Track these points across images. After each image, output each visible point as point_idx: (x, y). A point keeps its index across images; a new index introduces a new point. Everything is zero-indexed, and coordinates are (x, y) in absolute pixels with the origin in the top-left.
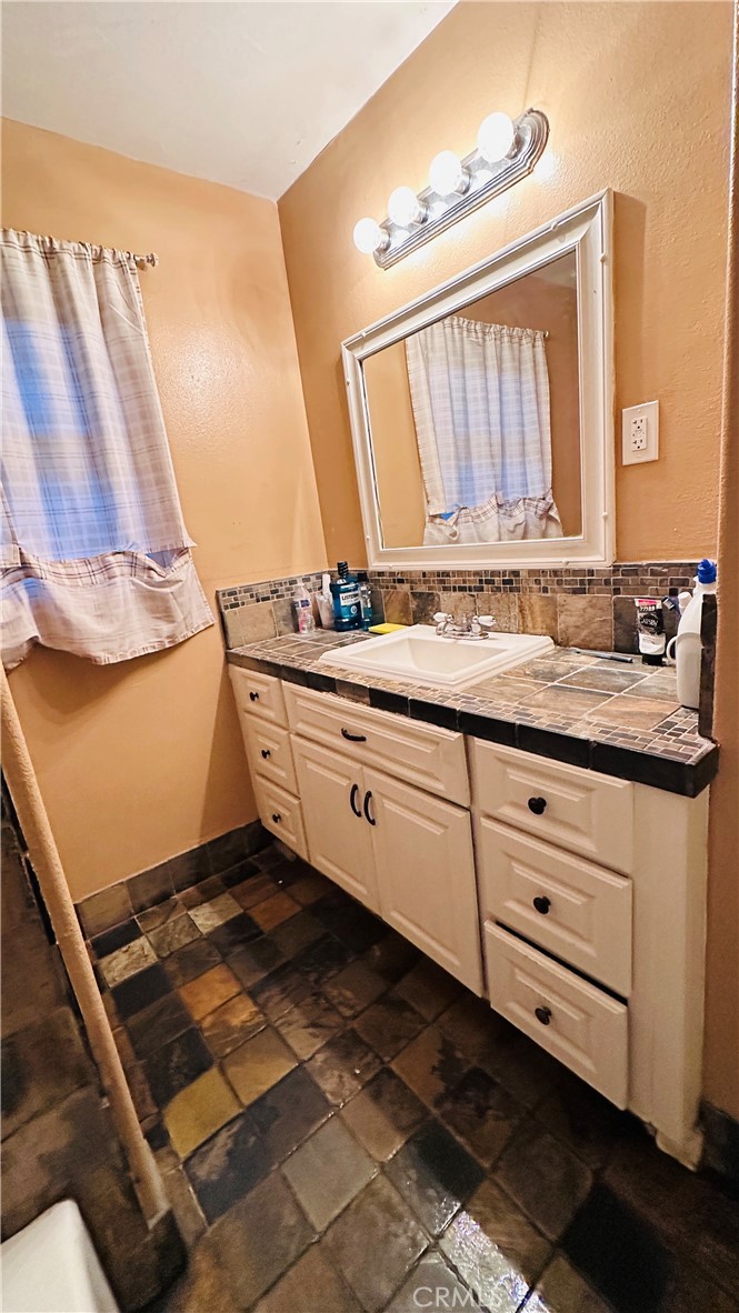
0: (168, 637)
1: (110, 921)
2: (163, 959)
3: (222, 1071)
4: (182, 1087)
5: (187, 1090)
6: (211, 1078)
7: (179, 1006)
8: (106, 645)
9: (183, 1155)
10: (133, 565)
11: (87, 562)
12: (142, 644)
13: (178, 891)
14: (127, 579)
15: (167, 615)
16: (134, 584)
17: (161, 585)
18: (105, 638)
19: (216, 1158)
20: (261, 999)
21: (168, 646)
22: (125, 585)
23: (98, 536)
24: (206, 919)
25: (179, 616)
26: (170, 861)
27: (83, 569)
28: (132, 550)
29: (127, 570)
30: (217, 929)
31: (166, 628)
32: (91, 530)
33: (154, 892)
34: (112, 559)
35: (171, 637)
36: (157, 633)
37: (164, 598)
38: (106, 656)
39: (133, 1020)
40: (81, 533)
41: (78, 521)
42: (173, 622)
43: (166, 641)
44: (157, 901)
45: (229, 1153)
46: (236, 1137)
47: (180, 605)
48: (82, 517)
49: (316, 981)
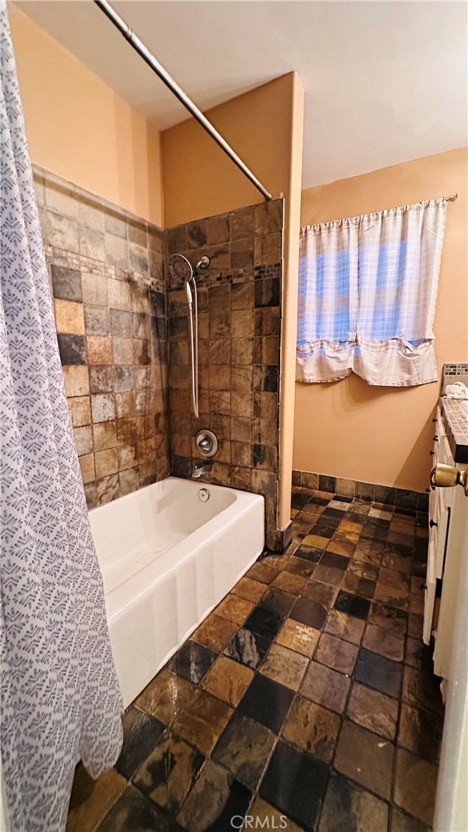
0: (407, 381)
1: (345, 493)
2: (349, 512)
3: (330, 541)
4: (318, 535)
5: (319, 537)
6: (327, 540)
7: (339, 523)
8: (375, 377)
9: (302, 543)
10: (400, 345)
11: (382, 342)
12: (392, 380)
13: (376, 501)
14: (395, 351)
15: (409, 371)
16: (398, 354)
17: (409, 355)
18: (374, 374)
19: (308, 550)
20: (362, 540)
21: (406, 385)
22: (394, 353)
23: (390, 331)
24: (374, 513)
25: (415, 372)
26: (376, 485)
27: (379, 345)
28: (402, 338)
29: (397, 347)
30: (374, 518)
31: (406, 376)
32: (388, 328)
33: (366, 494)
34: (390, 341)
35: (408, 381)
36: (402, 378)
37: (409, 362)
38: (372, 382)
39: (324, 516)
40: (383, 329)
41: (383, 324)
42: (411, 374)
43: (405, 383)
44: (364, 498)
45: (311, 552)
46: (316, 551)
47: (416, 366)
48: (385, 323)
49: (386, 552)
